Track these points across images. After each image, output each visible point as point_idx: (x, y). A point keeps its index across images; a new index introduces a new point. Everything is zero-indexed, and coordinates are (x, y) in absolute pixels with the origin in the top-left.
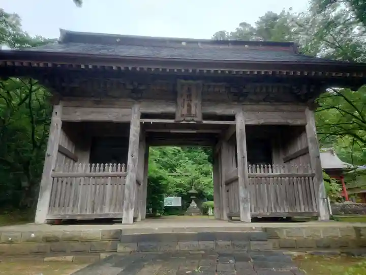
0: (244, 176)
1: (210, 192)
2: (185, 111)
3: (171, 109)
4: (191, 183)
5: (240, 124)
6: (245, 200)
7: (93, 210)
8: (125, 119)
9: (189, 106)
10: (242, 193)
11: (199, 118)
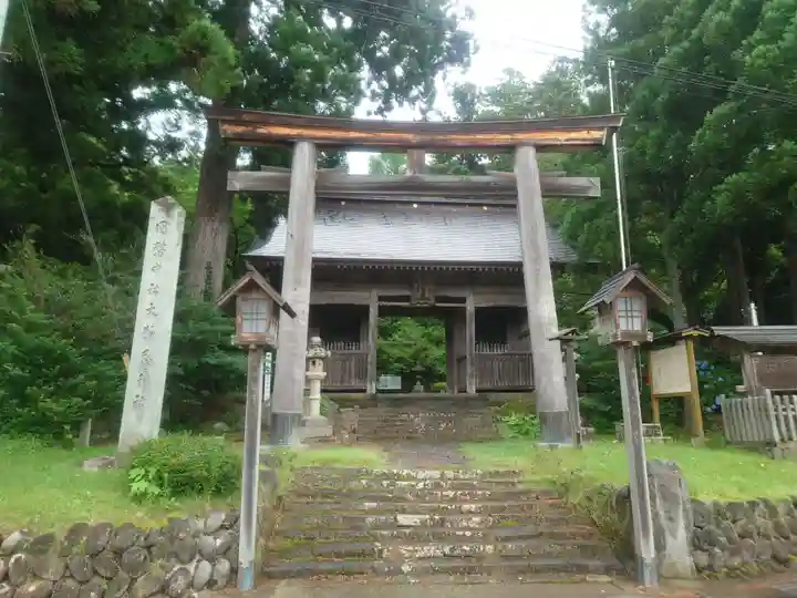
0: (471, 355)
1: (442, 369)
2: (419, 295)
3: (407, 293)
4: (415, 357)
5: (470, 307)
6: (472, 376)
7: (342, 382)
8: (364, 303)
9: (423, 290)
10: (469, 370)
11: (432, 302)
